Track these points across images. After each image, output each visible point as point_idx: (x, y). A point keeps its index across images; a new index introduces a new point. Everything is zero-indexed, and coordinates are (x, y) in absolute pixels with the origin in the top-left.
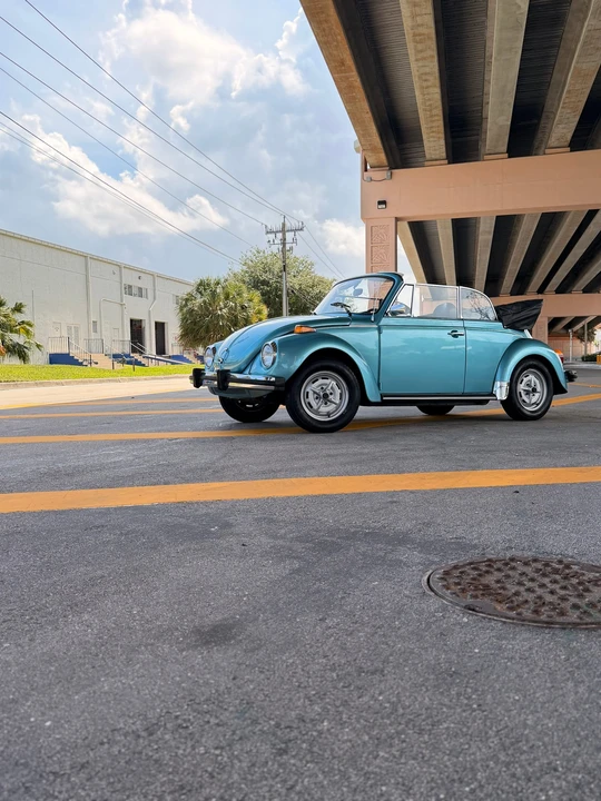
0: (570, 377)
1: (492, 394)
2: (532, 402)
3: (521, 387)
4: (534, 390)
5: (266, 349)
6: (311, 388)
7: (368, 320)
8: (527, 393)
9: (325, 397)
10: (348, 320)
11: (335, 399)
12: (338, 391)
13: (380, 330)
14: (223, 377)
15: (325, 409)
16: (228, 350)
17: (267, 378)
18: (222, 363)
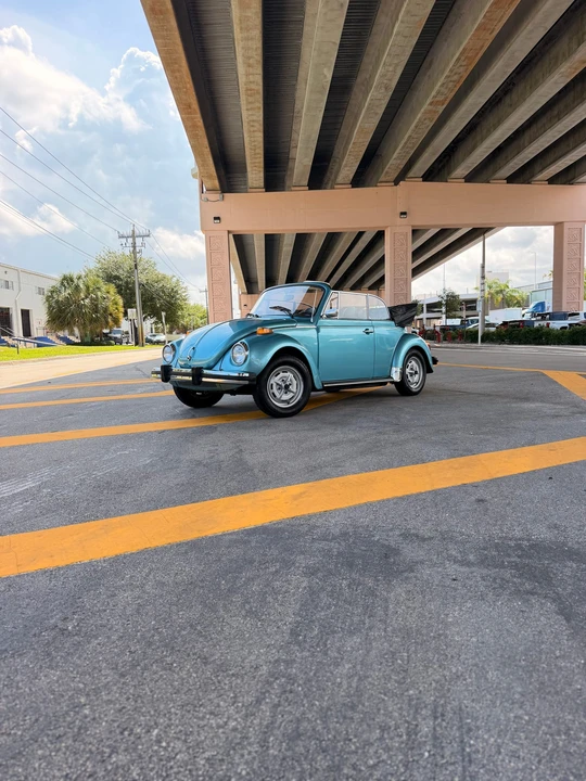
0: (435, 361)
1: (390, 377)
2: (414, 382)
3: (408, 370)
4: (416, 373)
5: (236, 348)
6: (274, 380)
7: (309, 322)
8: (411, 375)
9: (287, 387)
10: (294, 322)
11: (293, 388)
12: (295, 382)
13: (318, 330)
14: (197, 373)
15: (285, 397)
16: (194, 349)
17: (240, 374)
18: (190, 360)
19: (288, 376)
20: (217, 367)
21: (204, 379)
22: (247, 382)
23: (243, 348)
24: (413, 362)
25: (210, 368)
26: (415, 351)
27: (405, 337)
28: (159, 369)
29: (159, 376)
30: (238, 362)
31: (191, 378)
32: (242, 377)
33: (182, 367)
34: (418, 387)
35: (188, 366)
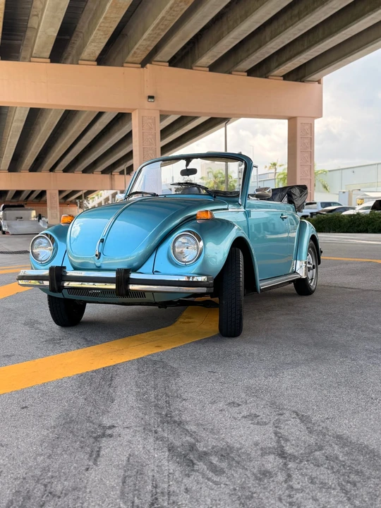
1: (295, 273)
3: (307, 264)
4: (313, 266)
5: (182, 240)
14: (123, 278)
16: (102, 241)
17: (189, 278)
18: (99, 258)
20: (147, 267)
22: (203, 290)
23: (194, 239)
25: (135, 270)
26: (311, 242)
27: (302, 226)
28: (46, 272)
30: (184, 260)
31: (113, 286)
32: (193, 282)
33: (75, 269)
34: (314, 284)
35: (95, 267)
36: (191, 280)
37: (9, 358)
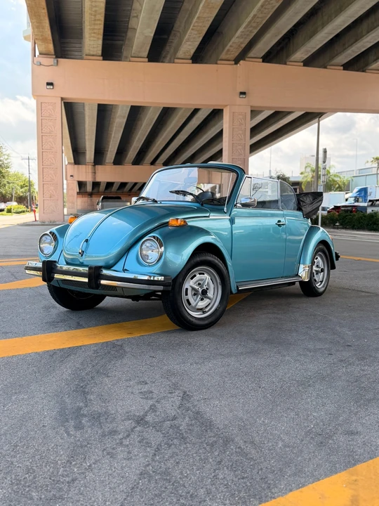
0: (338, 257)
1: (297, 275)
2: (320, 281)
3: (315, 268)
4: (322, 270)
5: (148, 244)
6: (189, 284)
7: (221, 211)
8: (317, 272)
9: (204, 292)
10: (205, 211)
11: (210, 294)
12: (212, 286)
13: (232, 221)
14: (95, 273)
15: (201, 304)
16: (87, 241)
17: (150, 277)
18: (82, 256)
19: (205, 278)
20: (119, 266)
21: (103, 282)
22: (161, 288)
23: (156, 244)
24: (319, 258)
25: (109, 267)
26: (321, 246)
27: (312, 231)
28: (40, 265)
29: (40, 273)
30: (148, 261)
31: (86, 280)
32: (154, 281)
33: (68, 264)
34: (323, 287)
35: (78, 263)
36: (152, 279)
37: (6, 335)
